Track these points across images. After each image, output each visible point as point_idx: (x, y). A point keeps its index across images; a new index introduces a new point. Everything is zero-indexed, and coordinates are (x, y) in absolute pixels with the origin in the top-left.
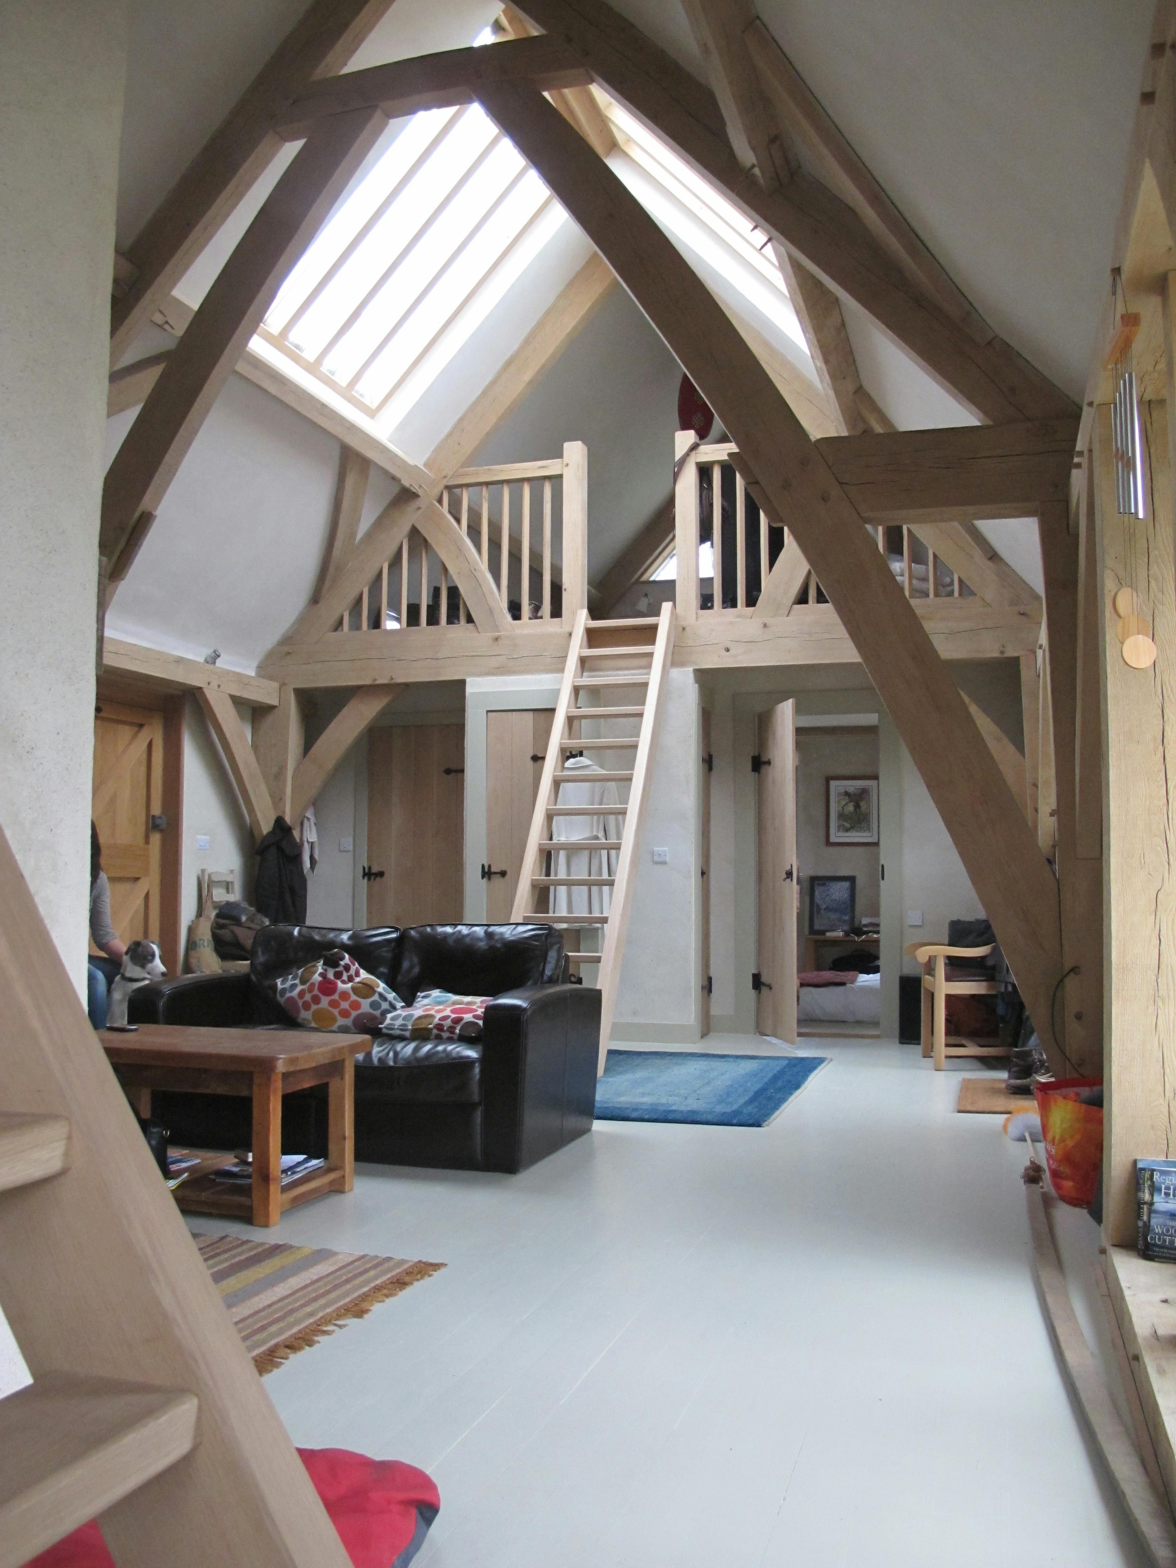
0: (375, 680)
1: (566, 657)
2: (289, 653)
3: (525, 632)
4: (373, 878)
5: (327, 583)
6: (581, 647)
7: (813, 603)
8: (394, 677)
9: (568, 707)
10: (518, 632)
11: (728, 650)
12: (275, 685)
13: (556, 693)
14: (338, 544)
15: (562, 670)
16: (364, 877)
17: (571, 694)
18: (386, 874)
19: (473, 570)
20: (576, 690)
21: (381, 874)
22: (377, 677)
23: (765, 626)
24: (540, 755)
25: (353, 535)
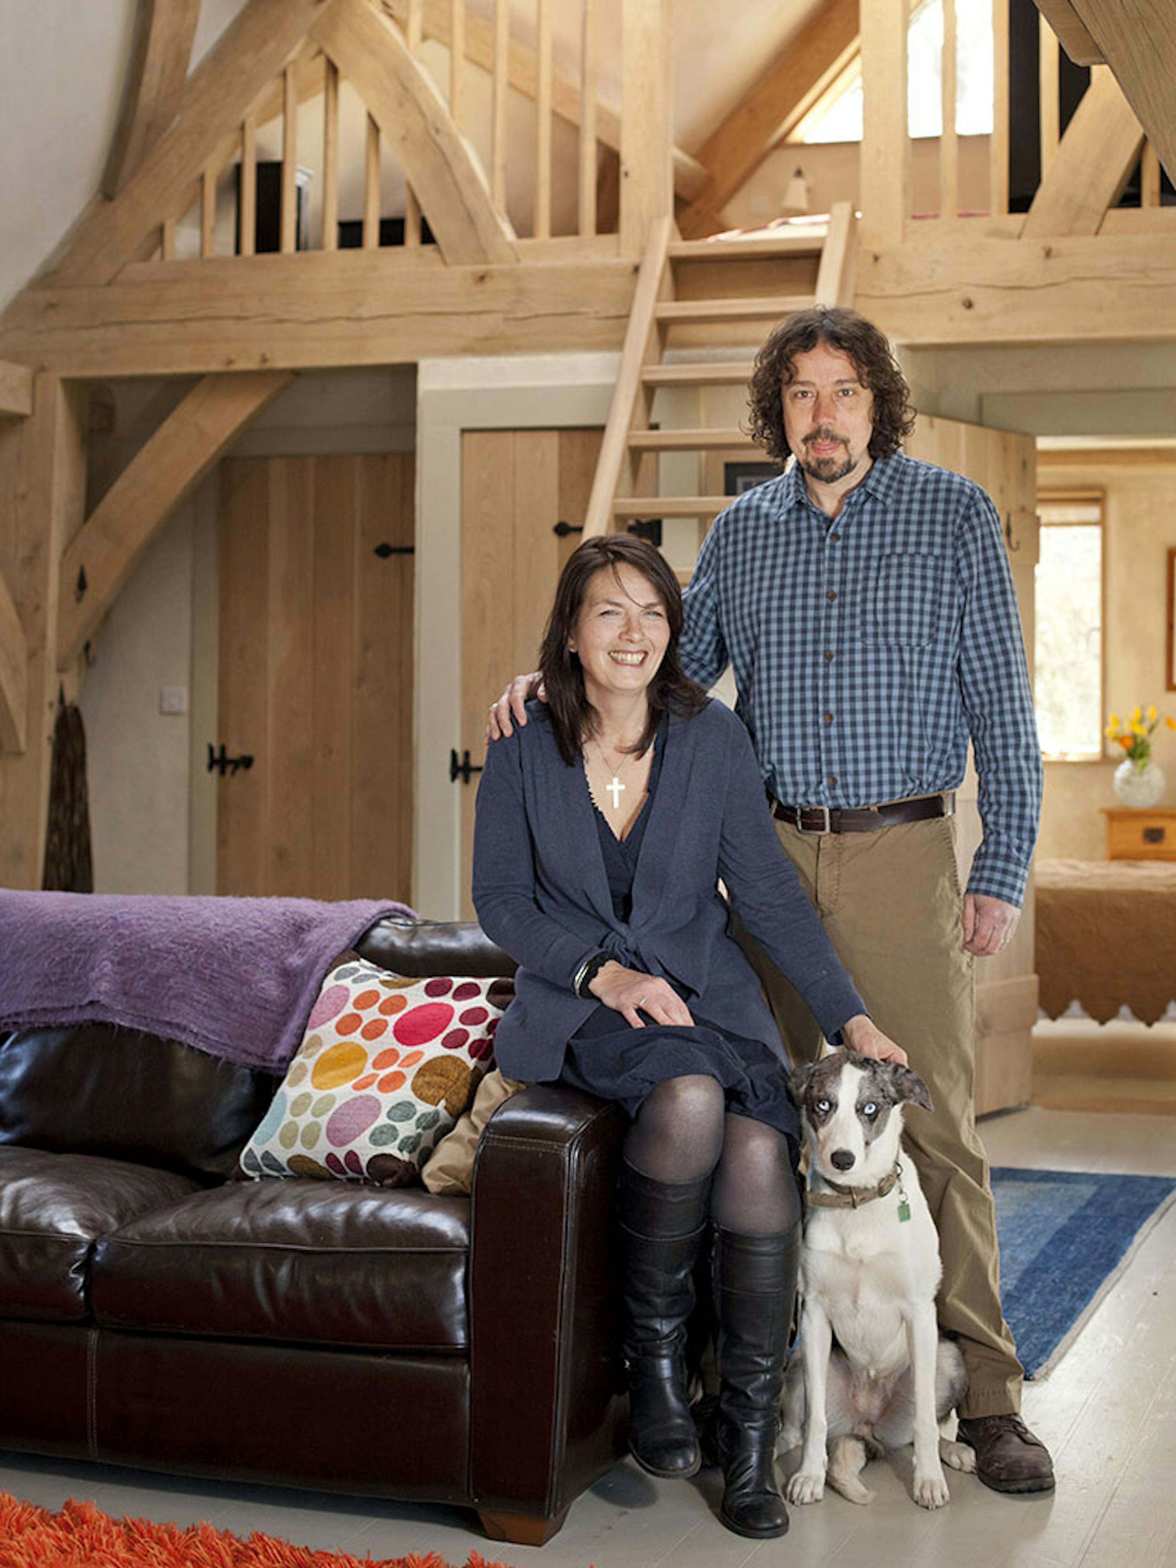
0: (230, 362)
1: (627, 316)
2: (52, 306)
3: (542, 264)
4: (229, 769)
5: (131, 158)
6: (658, 299)
7: (1152, 205)
8: (268, 355)
9: (631, 426)
10: (527, 263)
11: (969, 305)
12: (22, 371)
13: (609, 393)
14: (152, 78)
15: (619, 345)
16: (211, 767)
17: (636, 398)
18: (256, 764)
19: (432, 131)
20: (649, 389)
21: (247, 762)
22: (233, 356)
23: (1048, 254)
24: (572, 523)
25: (182, 56)
